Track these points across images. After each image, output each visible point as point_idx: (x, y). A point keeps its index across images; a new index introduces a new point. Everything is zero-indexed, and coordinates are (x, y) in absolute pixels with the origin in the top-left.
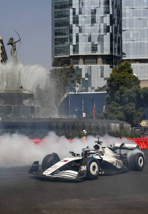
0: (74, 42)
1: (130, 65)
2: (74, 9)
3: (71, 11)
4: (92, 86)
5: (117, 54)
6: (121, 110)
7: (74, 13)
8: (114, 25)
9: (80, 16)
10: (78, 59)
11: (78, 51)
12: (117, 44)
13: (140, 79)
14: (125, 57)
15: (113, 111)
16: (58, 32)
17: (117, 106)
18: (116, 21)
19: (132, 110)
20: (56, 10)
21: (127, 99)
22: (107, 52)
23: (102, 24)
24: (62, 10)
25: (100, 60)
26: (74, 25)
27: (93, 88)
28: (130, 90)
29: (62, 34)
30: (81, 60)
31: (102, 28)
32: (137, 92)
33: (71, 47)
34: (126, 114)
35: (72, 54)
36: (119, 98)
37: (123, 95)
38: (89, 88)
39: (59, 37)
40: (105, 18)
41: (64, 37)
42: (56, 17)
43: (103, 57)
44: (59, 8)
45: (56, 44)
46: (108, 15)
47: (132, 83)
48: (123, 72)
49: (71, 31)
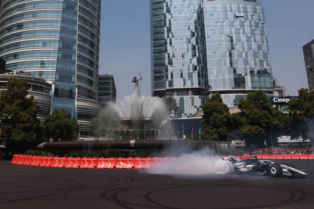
0: (170, 79)
1: (220, 96)
2: (169, 54)
3: (167, 55)
4: (185, 113)
5: (204, 87)
6: (215, 132)
7: (169, 57)
8: (200, 65)
9: (173, 58)
10: (173, 92)
11: (173, 86)
12: (204, 79)
13: (228, 106)
14: (211, 89)
15: (208, 133)
16: (156, 71)
17: (212, 129)
18: (202, 62)
19: (225, 132)
20: (155, 55)
21: (220, 123)
22: (196, 86)
23: (191, 65)
24: (159, 54)
25: (190, 92)
26: (169, 66)
27: (186, 115)
28: (222, 116)
29: (160, 72)
30: (175, 93)
31: (191, 67)
32: (227, 117)
33: (167, 82)
34: (220, 136)
35: (168, 88)
36: (213, 123)
37: (216, 120)
38: (183, 115)
39: (157, 75)
40: (193, 60)
41: (162, 74)
42: (154, 60)
43: (192, 89)
44: (157, 53)
45: (155, 80)
46: (196, 58)
47: (223, 110)
48: (215, 102)
49: (167, 70)
